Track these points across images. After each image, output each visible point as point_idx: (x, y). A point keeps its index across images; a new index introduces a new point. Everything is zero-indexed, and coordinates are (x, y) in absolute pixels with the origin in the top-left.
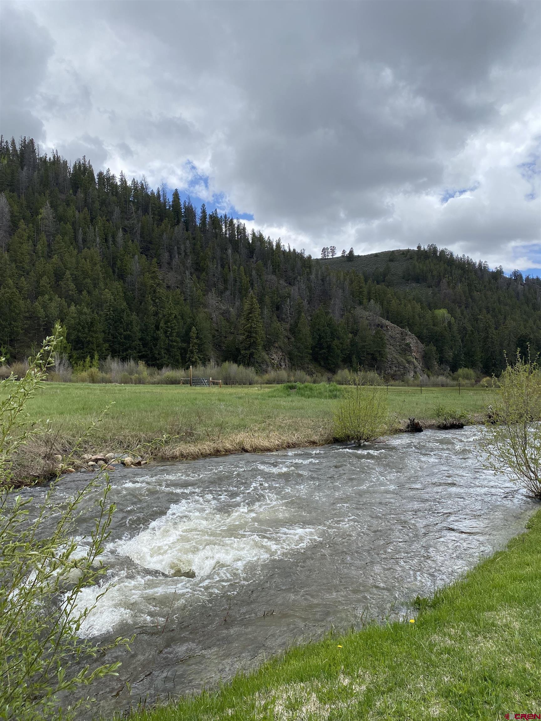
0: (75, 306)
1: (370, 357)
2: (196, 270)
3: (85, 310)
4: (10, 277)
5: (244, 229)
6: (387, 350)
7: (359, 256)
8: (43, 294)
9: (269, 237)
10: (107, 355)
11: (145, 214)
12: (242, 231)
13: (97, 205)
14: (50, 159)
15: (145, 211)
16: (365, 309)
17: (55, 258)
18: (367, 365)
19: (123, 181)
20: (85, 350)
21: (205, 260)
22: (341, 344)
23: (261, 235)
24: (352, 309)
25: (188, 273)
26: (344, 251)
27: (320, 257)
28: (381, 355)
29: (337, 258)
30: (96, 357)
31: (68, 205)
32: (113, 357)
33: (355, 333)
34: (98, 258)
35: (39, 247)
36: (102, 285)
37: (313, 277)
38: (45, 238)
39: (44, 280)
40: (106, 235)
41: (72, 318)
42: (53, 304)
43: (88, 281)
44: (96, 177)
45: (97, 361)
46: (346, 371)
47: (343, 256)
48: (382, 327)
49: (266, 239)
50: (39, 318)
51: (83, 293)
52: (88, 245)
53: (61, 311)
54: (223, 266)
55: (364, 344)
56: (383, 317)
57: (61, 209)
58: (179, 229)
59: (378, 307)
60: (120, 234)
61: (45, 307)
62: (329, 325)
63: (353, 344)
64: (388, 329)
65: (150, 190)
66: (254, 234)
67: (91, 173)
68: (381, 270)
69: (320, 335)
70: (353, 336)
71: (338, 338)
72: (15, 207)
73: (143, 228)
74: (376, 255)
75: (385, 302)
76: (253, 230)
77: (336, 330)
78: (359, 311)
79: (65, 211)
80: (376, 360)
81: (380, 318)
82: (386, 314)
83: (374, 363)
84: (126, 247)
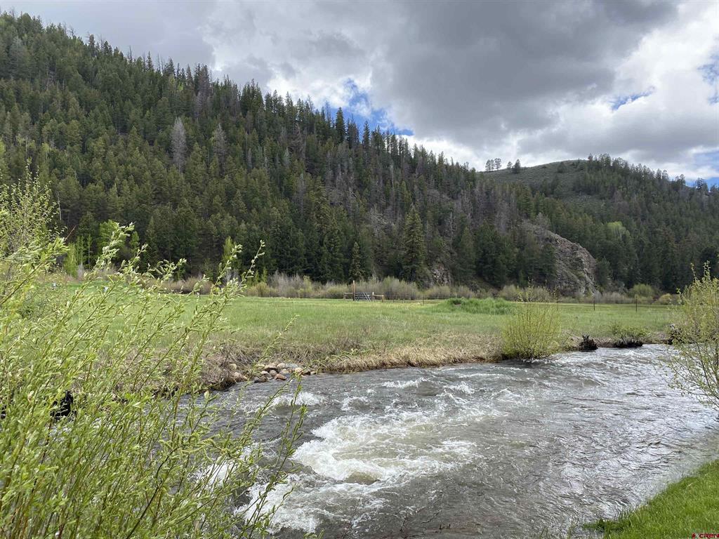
0: (245, 223)
1: (538, 272)
2: (359, 186)
3: (255, 227)
4: (185, 196)
5: (406, 144)
6: (557, 265)
7: (525, 168)
8: (215, 212)
9: (432, 151)
10: (275, 271)
11: (310, 134)
12: (404, 146)
13: (265, 126)
14: (222, 84)
15: (311, 130)
16: (533, 222)
17: (227, 179)
18: (535, 281)
19: (290, 103)
21: (367, 176)
22: (508, 258)
23: (423, 150)
24: (519, 222)
25: (350, 189)
26: (509, 163)
27: (484, 169)
28: (551, 270)
29: (503, 170)
30: (265, 272)
31: (238, 127)
32: (280, 272)
33: (522, 247)
34: (266, 178)
35: (211, 167)
36: (270, 203)
37: (477, 190)
38: (217, 159)
39: (217, 199)
40: (274, 154)
41: (243, 235)
42: (225, 222)
43: (258, 199)
44: (264, 99)
45: (265, 276)
46: (513, 287)
47: (509, 169)
48: (551, 241)
49: (429, 153)
50: (212, 235)
51: (253, 211)
52: (257, 165)
53: (232, 228)
54: (385, 183)
55: (531, 258)
56: (552, 231)
57: (231, 131)
58: (342, 148)
59: (546, 221)
60: (287, 153)
61: (217, 224)
62: (493, 239)
63: (520, 258)
64: (557, 243)
65: (315, 110)
66: (416, 149)
67: (259, 96)
68: (549, 182)
69: (484, 250)
70: (519, 250)
71: (504, 253)
72: (191, 131)
73: (308, 147)
74: (544, 167)
75: (554, 215)
76: (415, 145)
77: (501, 245)
78: (526, 224)
79: (235, 132)
80: (544, 275)
81: (549, 232)
82: (554, 228)
83: (542, 278)
84: (292, 166)
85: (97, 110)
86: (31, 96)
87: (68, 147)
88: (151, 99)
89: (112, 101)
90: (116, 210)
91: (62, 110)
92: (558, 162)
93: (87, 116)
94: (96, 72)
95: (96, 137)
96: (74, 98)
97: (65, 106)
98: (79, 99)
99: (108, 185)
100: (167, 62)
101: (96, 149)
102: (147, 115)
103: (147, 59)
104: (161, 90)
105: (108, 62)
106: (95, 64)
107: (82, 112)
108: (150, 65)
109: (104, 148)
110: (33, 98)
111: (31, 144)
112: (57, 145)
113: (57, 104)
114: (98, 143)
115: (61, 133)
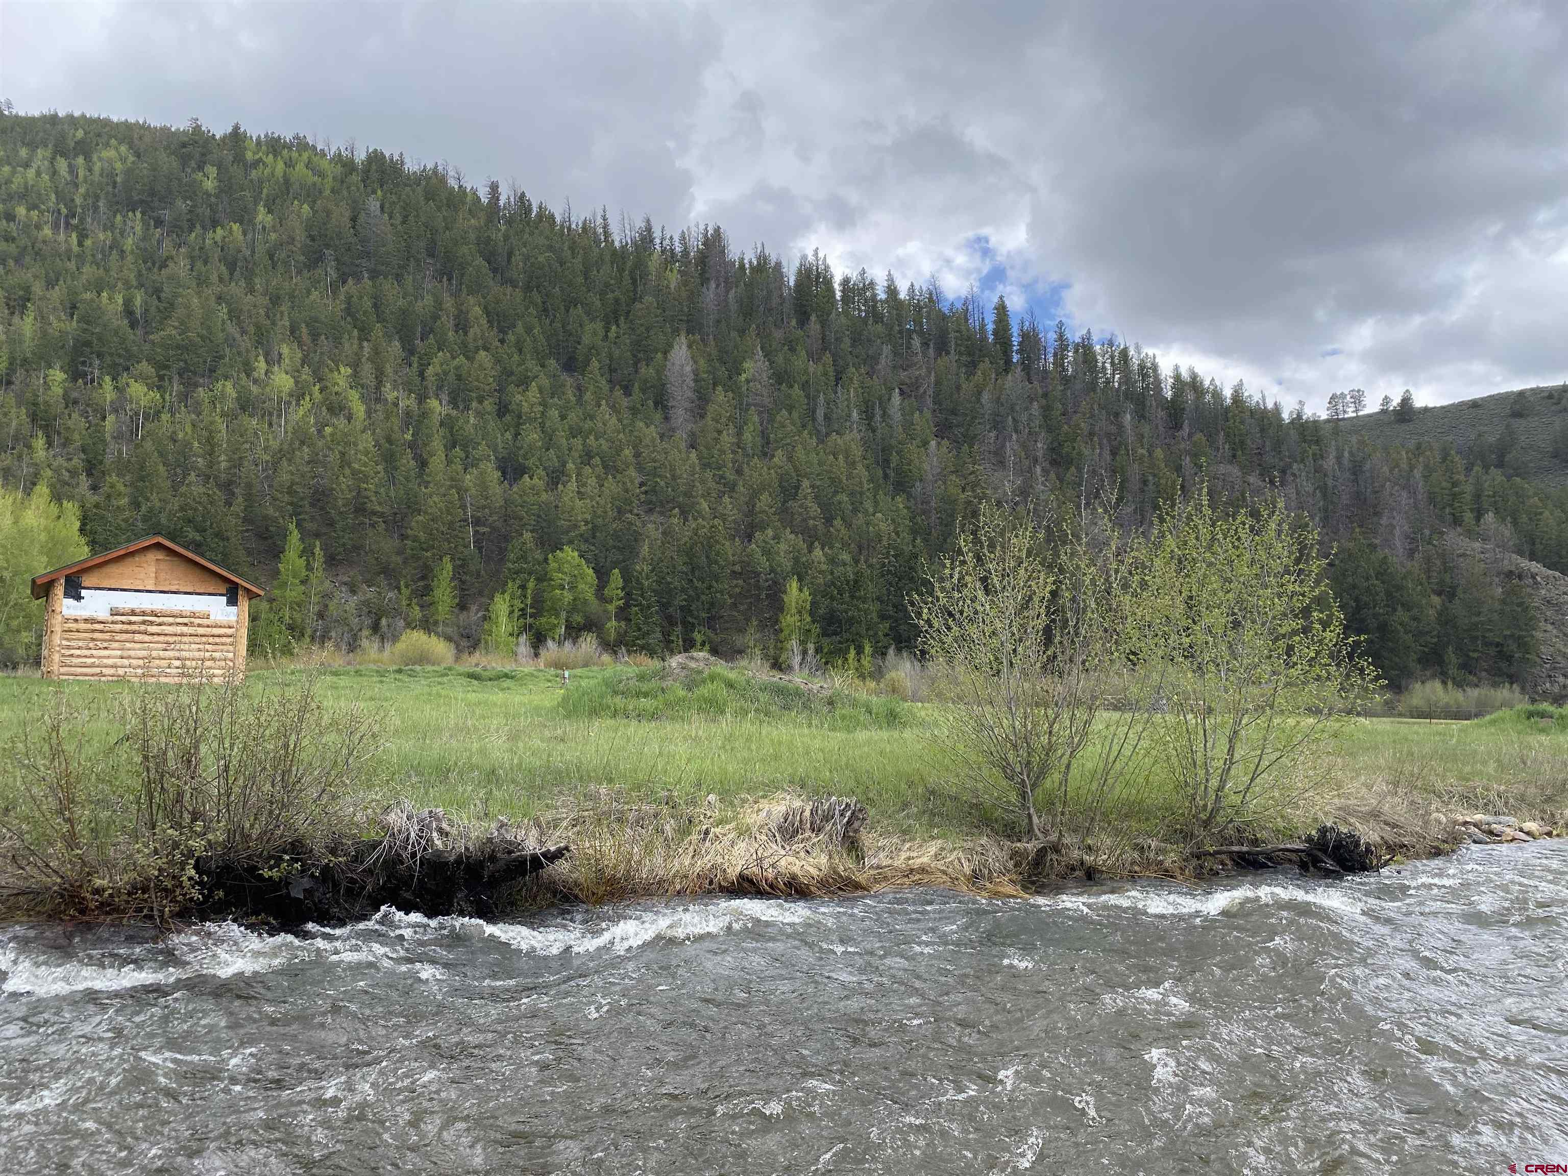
0: (823, 549)
1: (1492, 651)
2: (1054, 463)
3: (845, 557)
4: (703, 496)
5: (1155, 367)
6: (1539, 635)
7: (1426, 410)
8: (763, 529)
9: (1213, 379)
10: (886, 648)
11: (940, 355)
12: (1148, 371)
13: (847, 343)
14: (750, 262)
15: (942, 348)
16: (1470, 534)
17: (779, 458)
18: (1486, 670)
19: (892, 291)
20: (846, 636)
21: (1074, 440)
22: (1415, 619)
23: (1194, 376)
24: (1435, 536)
25: (1038, 469)
26: (1386, 397)
27: (1324, 415)
28: (1523, 645)
29: (1370, 416)
30: (868, 649)
31: (792, 350)
32: (899, 650)
33: (1448, 592)
34: (857, 452)
35: (747, 436)
36: (869, 505)
37: (1329, 463)
38: (756, 418)
39: (764, 501)
40: (866, 402)
41: (821, 572)
42: (783, 547)
43: (844, 498)
44: (837, 287)
45: (868, 659)
46: (1437, 685)
47: (1384, 412)
48: (1520, 577)
49: (1207, 383)
50: (758, 574)
51: (835, 522)
52: (836, 427)
53: (796, 560)
54: (1114, 453)
55: (1475, 619)
56: (1520, 553)
57: (780, 359)
58: (1013, 382)
59: (1507, 531)
60: (896, 399)
61: (767, 552)
62: (1378, 575)
63: (1445, 619)
64: (1536, 583)
65: (947, 304)
66: (1177, 377)
67: (828, 282)
68: (1492, 439)
69: (1357, 600)
70: (1443, 601)
71: (1407, 607)
72: (702, 362)
73: (938, 383)
74: (1475, 405)
75: (1524, 518)
76: (1177, 368)
77: (1399, 588)
78: (1455, 540)
79: (787, 361)
80: (1509, 659)
81: (1514, 556)
82: (1526, 547)
83: (1504, 665)
84: (908, 425)
85: (520, 328)
86: (400, 309)
87: (474, 404)
88: (617, 300)
89: (545, 310)
90: (576, 526)
91: (456, 332)
92: (1512, 393)
93: (502, 341)
94: (510, 255)
95: (524, 382)
96: (477, 308)
97: (462, 325)
98: (486, 310)
99: (555, 478)
100: (640, 224)
101: (525, 407)
102: (612, 335)
103: (599, 221)
104: (634, 282)
105: (531, 234)
106: (506, 238)
107: (492, 335)
108: (607, 233)
109: (540, 404)
110: (404, 312)
111: (408, 403)
112: (454, 402)
113: (447, 322)
114: (529, 394)
115: (459, 378)
